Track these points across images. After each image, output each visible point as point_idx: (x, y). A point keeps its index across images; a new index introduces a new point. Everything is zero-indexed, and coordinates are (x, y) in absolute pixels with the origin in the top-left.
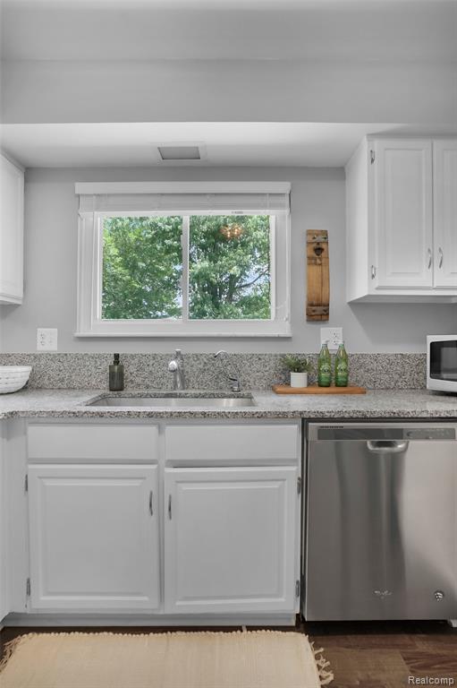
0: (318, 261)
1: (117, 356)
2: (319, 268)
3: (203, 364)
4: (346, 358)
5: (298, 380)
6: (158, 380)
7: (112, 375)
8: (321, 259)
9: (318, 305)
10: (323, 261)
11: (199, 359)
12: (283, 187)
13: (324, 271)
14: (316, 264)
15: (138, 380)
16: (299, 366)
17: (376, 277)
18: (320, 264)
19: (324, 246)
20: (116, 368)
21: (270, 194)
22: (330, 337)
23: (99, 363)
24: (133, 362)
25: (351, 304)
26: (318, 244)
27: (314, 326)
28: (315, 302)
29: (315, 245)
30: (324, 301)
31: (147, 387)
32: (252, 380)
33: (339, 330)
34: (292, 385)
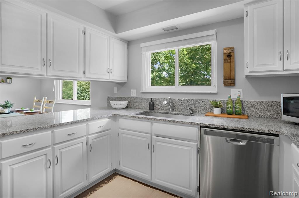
0: (229, 61)
1: (152, 99)
2: (229, 64)
3: (181, 102)
4: (241, 102)
5: (217, 111)
6: (165, 108)
7: (150, 105)
8: (230, 60)
9: (228, 80)
10: (231, 60)
11: (179, 101)
12: (213, 32)
13: (232, 65)
14: (228, 62)
15: (159, 107)
17: (249, 67)
18: (230, 62)
19: (232, 54)
20: (151, 103)
21: (207, 36)
22: (235, 93)
24: (157, 101)
25: (247, 77)
26: (229, 53)
27: (228, 89)
28: (227, 78)
29: (228, 54)
30: (232, 78)
31: (162, 110)
32: (199, 110)
33: (241, 90)
34: (214, 113)
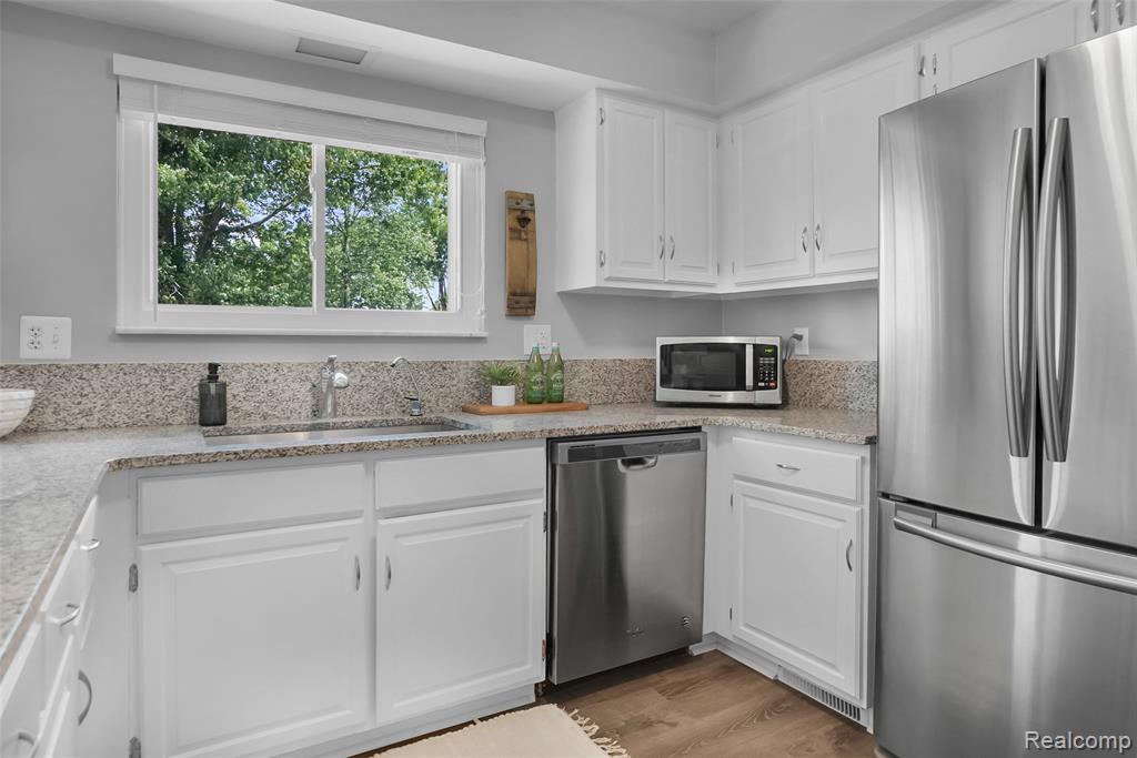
0: (523, 236)
1: (213, 368)
2: (525, 244)
3: (359, 377)
4: (561, 366)
5: (503, 396)
6: (284, 405)
7: (203, 398)
8: (526, 233)
9: (521, 295)
10: (530, 236)
11: (352, 370)
12: (478, 126)
13: (531, 249)
14: (520, 239)
15: (248, 406)
16: (503, 379)
17: (606, 265)
18: (526, 240)
19: (530, 216)
20: (213, 387)
21: (459, 134)
22: (536, 337)
23: (169, 380)
24: (237, 377)
25: (563, 295)
26: (523, 211)
27: (515, 323)
28: (519, 291)
29: (519, 213)
30: (530, 290)
31: (265, 417)
32: (433, 399)
33: (546, 329)
34: (493, 403)
